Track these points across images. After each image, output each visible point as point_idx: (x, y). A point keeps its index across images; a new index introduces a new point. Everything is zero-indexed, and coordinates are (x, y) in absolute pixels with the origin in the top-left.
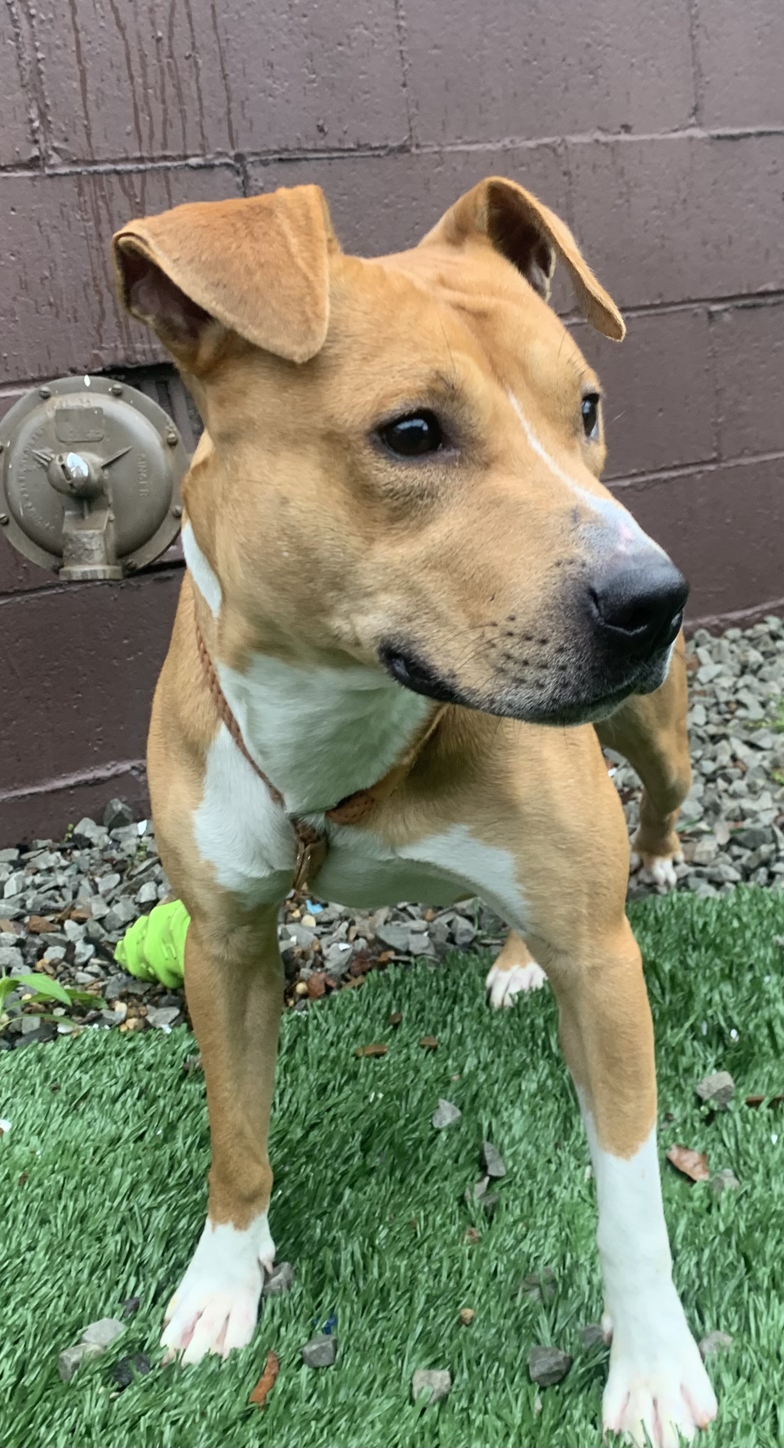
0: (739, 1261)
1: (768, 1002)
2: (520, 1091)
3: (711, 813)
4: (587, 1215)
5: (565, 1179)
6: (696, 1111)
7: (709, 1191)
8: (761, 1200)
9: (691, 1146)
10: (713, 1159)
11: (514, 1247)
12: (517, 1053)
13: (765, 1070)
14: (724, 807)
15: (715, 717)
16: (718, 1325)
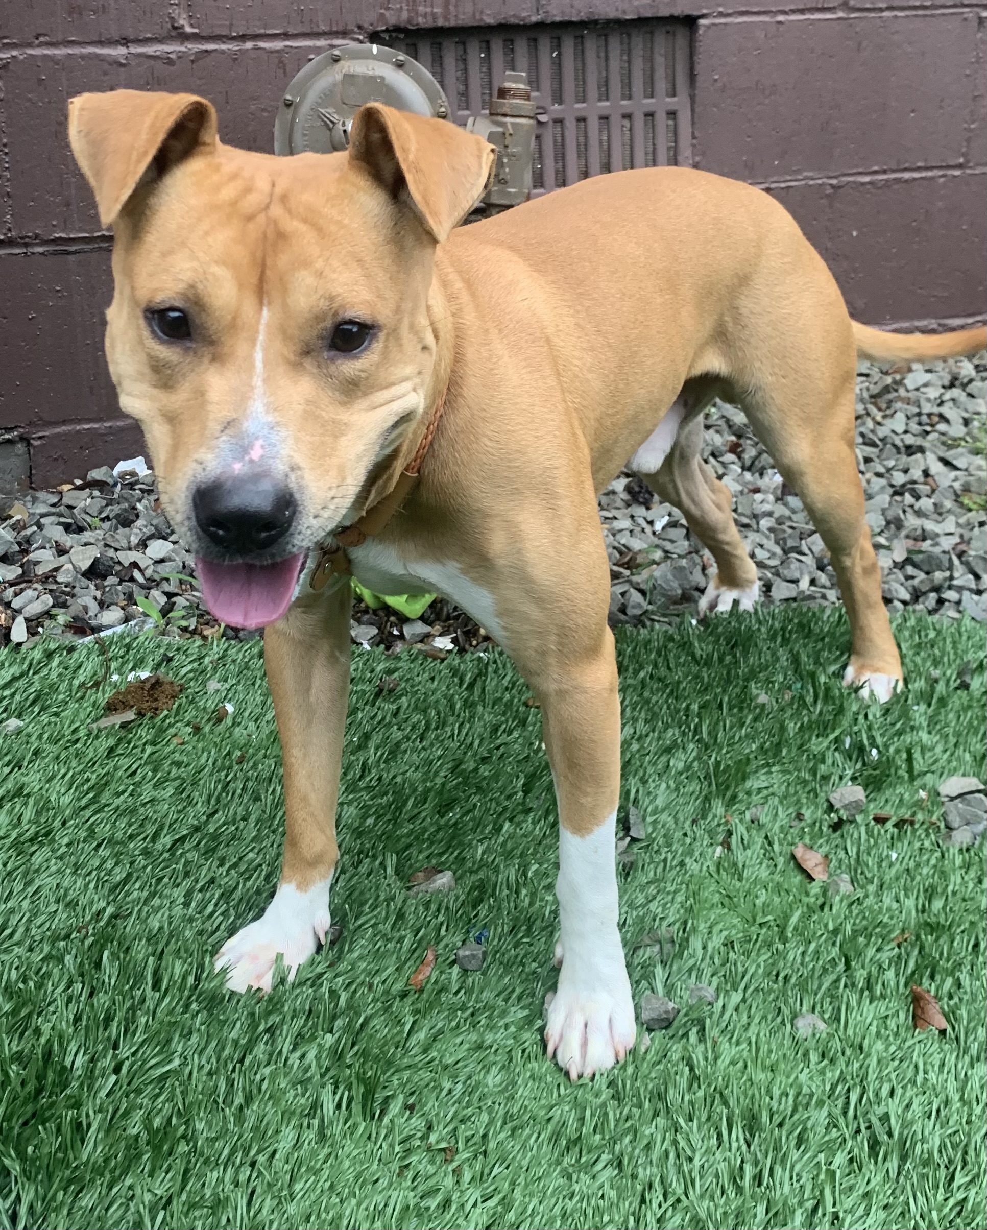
0: (840, 960)
1: (913, 728)
2: (668, 766)
3: (892, 526)
4: (711, 889)
5: (697, 854)
6: (826, 816)
7: (825, 891)
8: (870, 908)
9: (815, 847)
10: (834, 863)
11: (643, 906)
12: (670, 732)
13: (897, 792)
14: (906, 524)
15: (914, 427)
16: (813, 1009)
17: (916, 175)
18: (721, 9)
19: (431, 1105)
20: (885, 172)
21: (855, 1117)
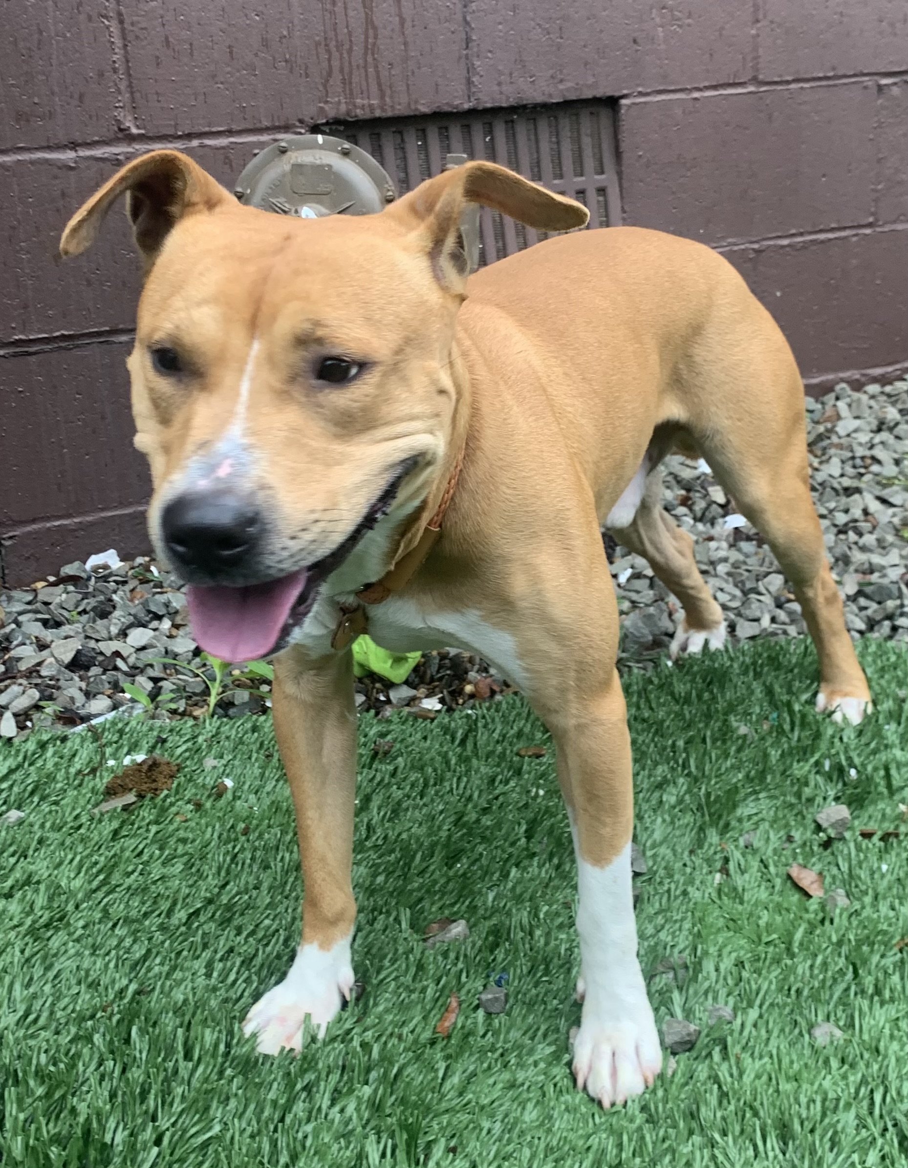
0: (847, 969)
1: (886, 746)
2: (661, 801)
3: (840, 563)
4: (715, 914)
5: (698, 882)
6: (815, 836)
7: (823, 907)
8: (868, 918)
9: (809, 865)
10: (828, 880)
11: (653, 936)
12: (660, 769)
13: (879, 807)
14: (853, 559)
15: (850, 471)
16: (828, 1018)
17: (831, 236)
18: (640, 89)
19: (473, 1146)
20: (801, 234)
21: (881, 1116)
